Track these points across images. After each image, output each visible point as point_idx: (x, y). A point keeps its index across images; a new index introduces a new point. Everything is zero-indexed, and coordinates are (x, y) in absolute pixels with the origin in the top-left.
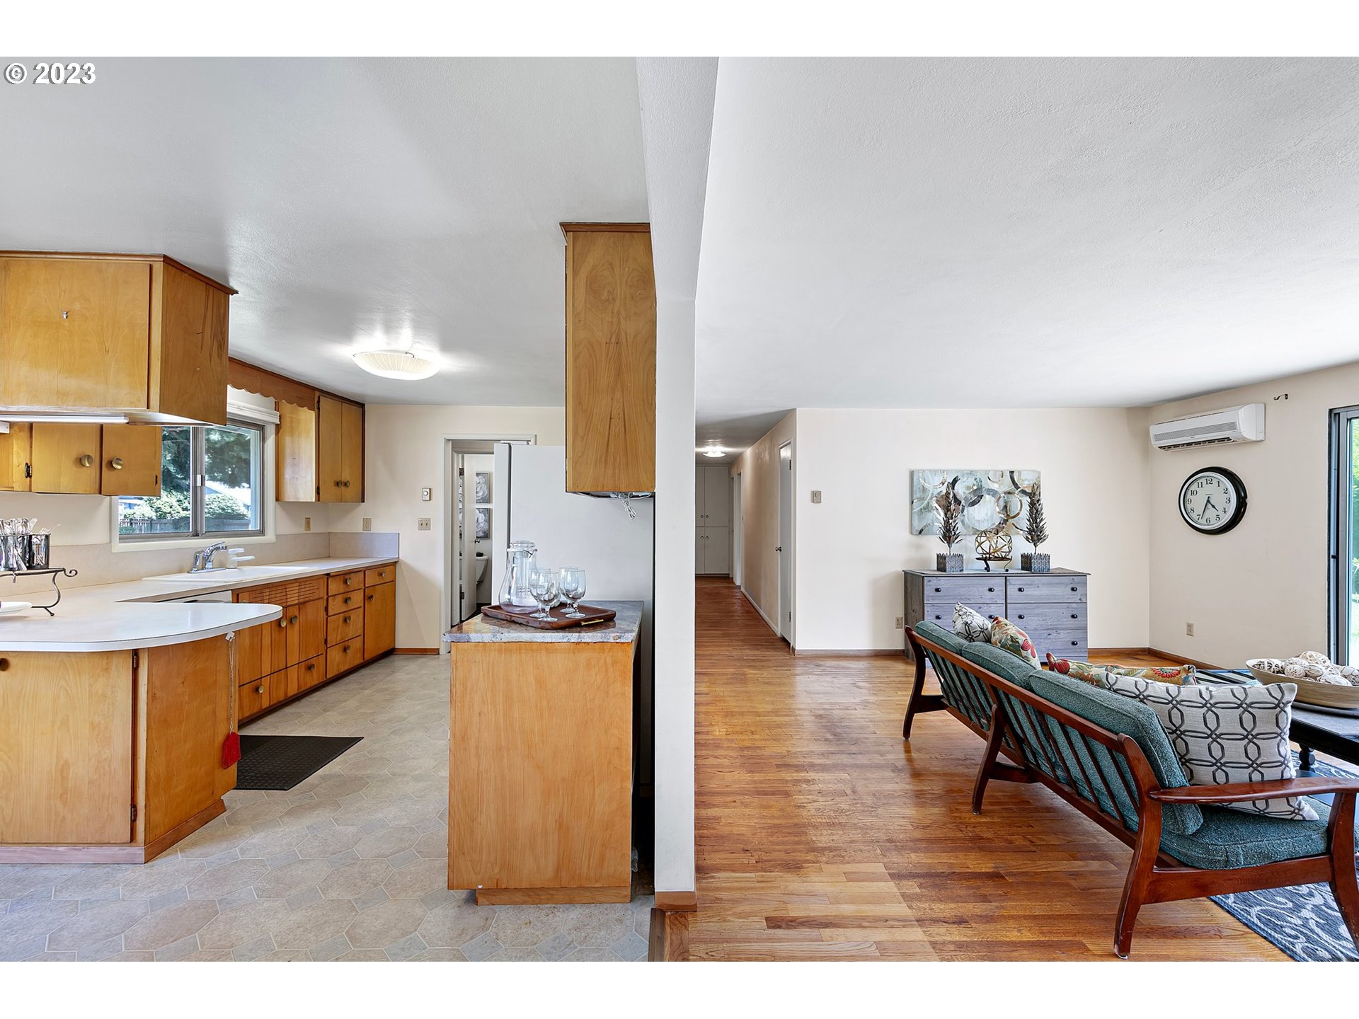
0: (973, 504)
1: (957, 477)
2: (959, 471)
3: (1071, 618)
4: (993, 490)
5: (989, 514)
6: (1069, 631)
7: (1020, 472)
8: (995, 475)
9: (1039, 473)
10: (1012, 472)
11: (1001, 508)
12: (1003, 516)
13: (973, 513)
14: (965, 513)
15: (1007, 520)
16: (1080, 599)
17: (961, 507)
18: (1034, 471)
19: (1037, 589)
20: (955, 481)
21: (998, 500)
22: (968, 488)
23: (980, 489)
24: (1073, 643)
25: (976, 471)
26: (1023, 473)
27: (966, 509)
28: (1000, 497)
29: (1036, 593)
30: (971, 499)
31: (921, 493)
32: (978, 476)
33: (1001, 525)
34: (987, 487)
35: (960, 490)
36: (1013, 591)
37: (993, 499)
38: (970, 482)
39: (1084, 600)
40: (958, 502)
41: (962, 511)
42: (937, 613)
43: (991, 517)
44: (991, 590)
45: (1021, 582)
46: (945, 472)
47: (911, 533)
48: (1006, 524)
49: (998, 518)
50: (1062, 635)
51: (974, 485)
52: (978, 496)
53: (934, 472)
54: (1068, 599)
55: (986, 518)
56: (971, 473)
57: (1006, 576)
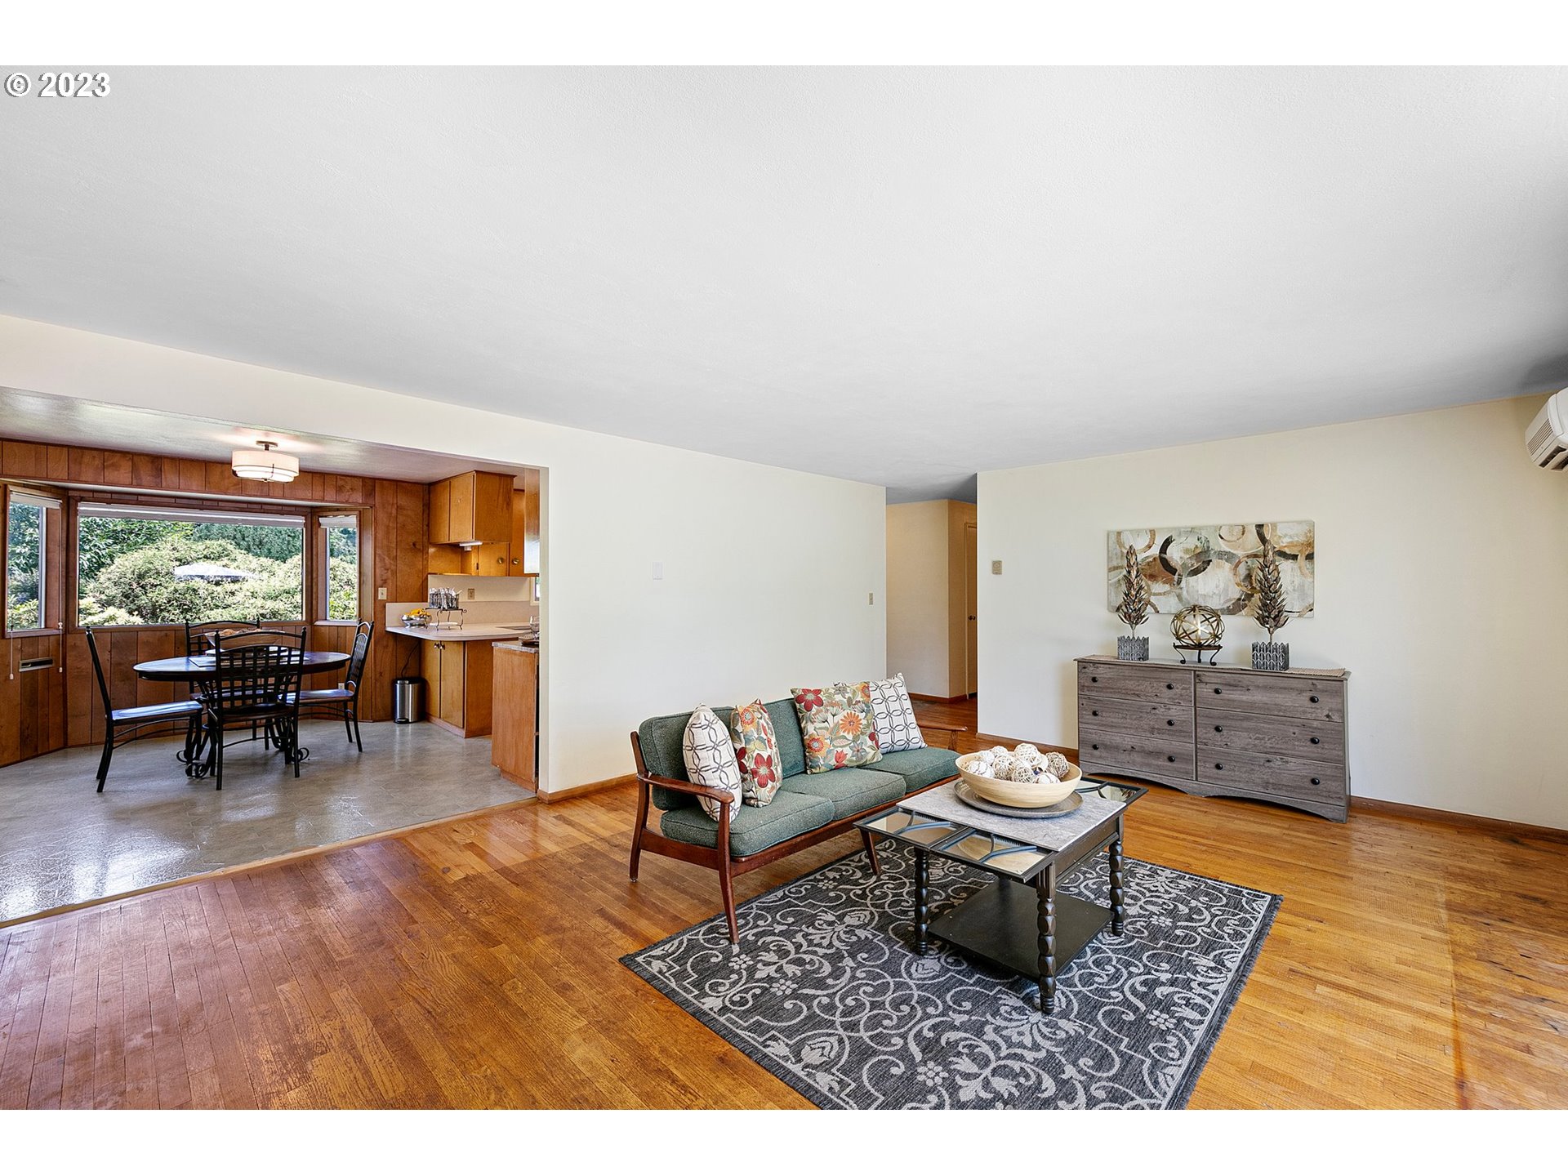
0: (1196, 572)
1: (1171, 537)
2: (1175, 529)
3: (1309, 743)
4: (1226, 553)
5: (1222, 586)
6: (1305, 761)
7: (1274, 526)
8: (1231, 532)
9: (1313, 525)
10: (1260, 527)
11: (1242, 578)
12: (1245, 589)
13: (1195, 584)
14: (1183, 584)
15: (1252, 595)
16: (1328, 716)
17: (1176, 577)
18: (1300, 523)
19: (1247, 692)
20: (1167, 542)
21: (1237, 566)
22: (1187, 551)
23: (1206, 551)
24: (1314, 782)
25: (1201, 528)
26: (1279, 526)
27: (1184, 579)
28: (1240, 562)
29: (1244, 698)
30: (1192, 565)
31: (1119, 561)
32: (1204, 534)
33: (1241, 602)
34: (1217, 549)
35: (1175, 555)
36: (1206, 691)
37: (1227, 566)
38: (1192, 543)
39: (1336, 718)
40: (1173, 571)
41: (1179, 582)
42: (1095, 708)
43: (1226, 590)
44: (1169, 687)
45: (1219, 681)
46: (1153, 533)
47: (1108, 609)
48: (1250, 601)
49: (1236, 592)
50: (1291, 766)
51: (1197, 547)
52: (1202, 561)
53: (1137, 532)
54: (1304, 712)
55: (1217, 592)
56: (1192, 530)
57: (1195, 671)
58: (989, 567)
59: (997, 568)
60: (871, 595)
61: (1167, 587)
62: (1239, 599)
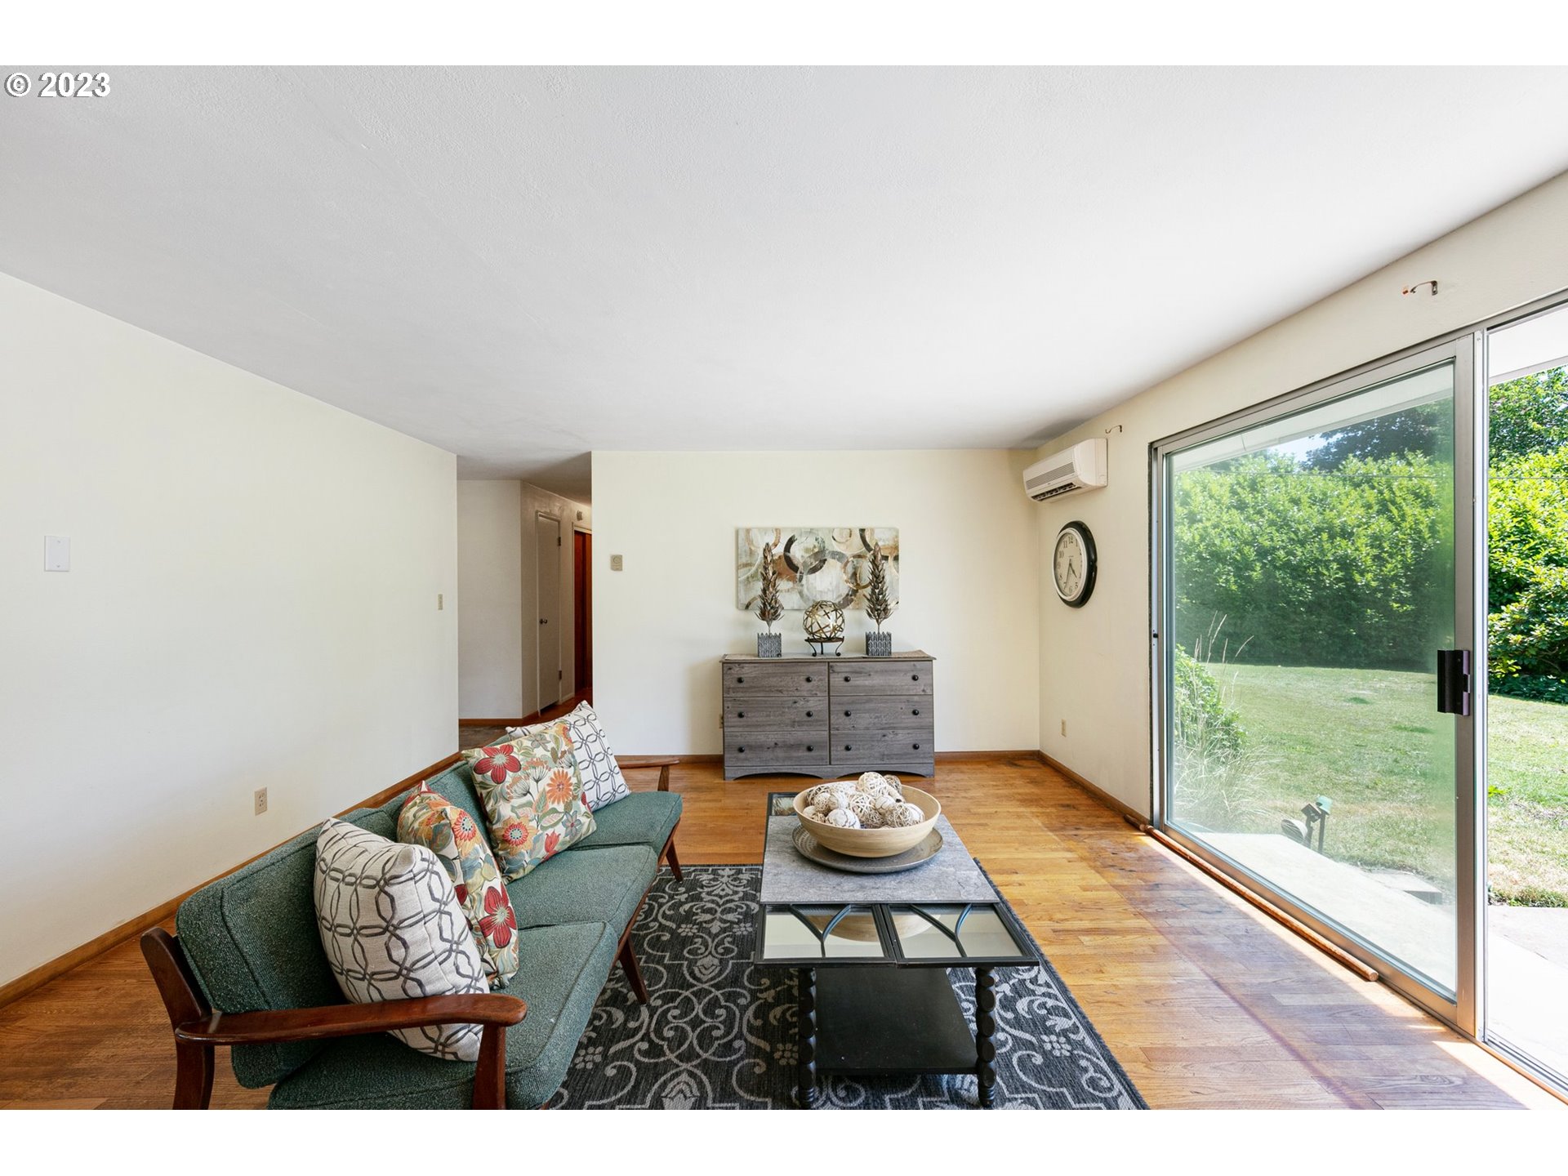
0: (814, 570)
1: (793, 537)
2: (796, 529)
3: (912, 715)
4: (838, 553)
5: (834, 583)
6: (909, 731)
7: (872, 530)
8: (841, 534)
9: (897, 531)
10: (862, 531)
11: (850, 575)
12: (851, 586)
13: (813, 582)
14: (804, 582)
15: (855, 592)
16: (924, 691)
17: (798, 575)
18: (891, 529)
19: (869, 677)
20: (791, 541)
21: (846, 565)
22: (807, 550)
23: (822, 551)
24: (915, 747)
25: (818, 530)
26: (876, 531)
27: (804, 577)
28: (848, 562)
29: (867, 683)
30: (811, 564)
31: (748, 557)
32: (821, 535)
33: (849, 597)
34: (831, 549)
35: (797, 553)
36: (837, 680)
37: (839, 564)
38: (811, 542)
39: (928, 692)
40: (795, 568)
41: (801, 580)
42: (740, 710)
43: (837, 587)
44: (808, 680)
45: (847, 670)
46: (778, 531)
47: (737, 607)
48: (855, 596)
49: (845, 588)
50: (900, 737)
51: (815, 547)
52: (819, 560)
53: (765, 530)
54: (908, 690)
55: (831, 588)
56: (811, 531)
57: (829, 662)
58: (607, 562)
59: (617, 563)
60: (441, 597)
61: (790, 584)
62: (848, 595)
